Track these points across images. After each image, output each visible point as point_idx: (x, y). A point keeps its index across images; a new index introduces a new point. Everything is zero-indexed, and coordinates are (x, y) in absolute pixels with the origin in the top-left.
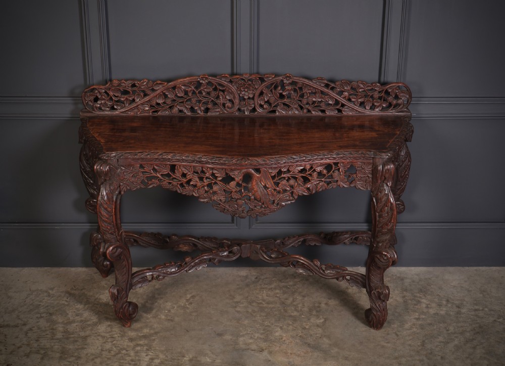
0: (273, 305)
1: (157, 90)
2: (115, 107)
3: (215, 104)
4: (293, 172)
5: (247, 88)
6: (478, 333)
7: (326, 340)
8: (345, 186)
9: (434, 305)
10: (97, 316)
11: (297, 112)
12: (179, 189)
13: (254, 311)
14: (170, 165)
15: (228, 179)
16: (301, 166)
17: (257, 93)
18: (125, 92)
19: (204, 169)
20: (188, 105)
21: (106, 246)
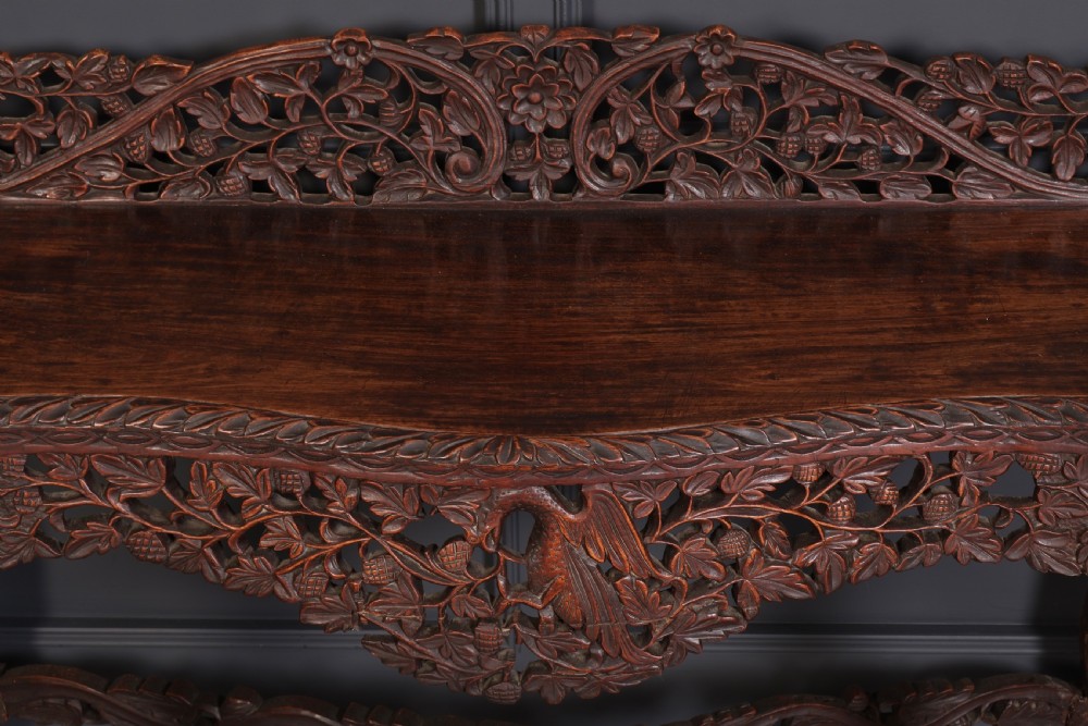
1: (151, 97)
3: (400, 156)
4: (741, 500)
5: (538, 86)
8: (982, 557)
11: (755, 192)
12: (211, 564)
14: (164, 459)
16: (775, 469)
17: (586, 108)
18: (24, 108)
19: (320, 484)
20: (286, 160)
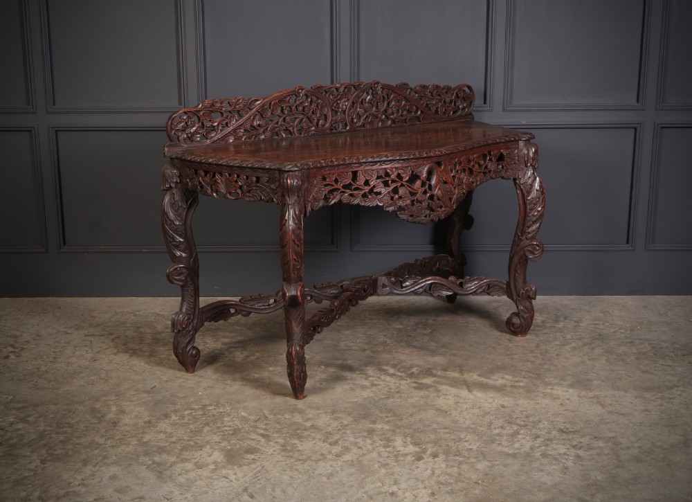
6: (597, 339)
7: (434, 344)
13: (356, 325)
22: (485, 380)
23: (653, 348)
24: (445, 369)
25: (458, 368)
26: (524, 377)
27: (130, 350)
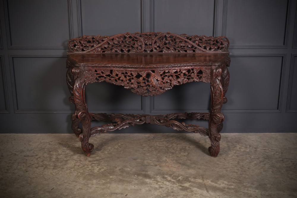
0: (162, 148)
1: (105, 41)
2: (84, 49)
3: (132, 47)
4: (171, 73)
5: (148, 39)
6: (266, 158)
7: (189, 162)
8: (197, 81)
9: (243, 148)
10: (73, 152)
11: (173, 51)
12: (114, 82)
13: (152, 150)
14: (110, 70)
15: (139, 76)
16: (175, 70)
17: (154, 42)
18: (89, 42)
19: (127, 72)
20: (119, 48)
21: (78, 112)
22: (215, 184)
23: (293, 164)
24: (195, 178)
25: (201, 176)
26: (234, 183)
27: (44, 165)
